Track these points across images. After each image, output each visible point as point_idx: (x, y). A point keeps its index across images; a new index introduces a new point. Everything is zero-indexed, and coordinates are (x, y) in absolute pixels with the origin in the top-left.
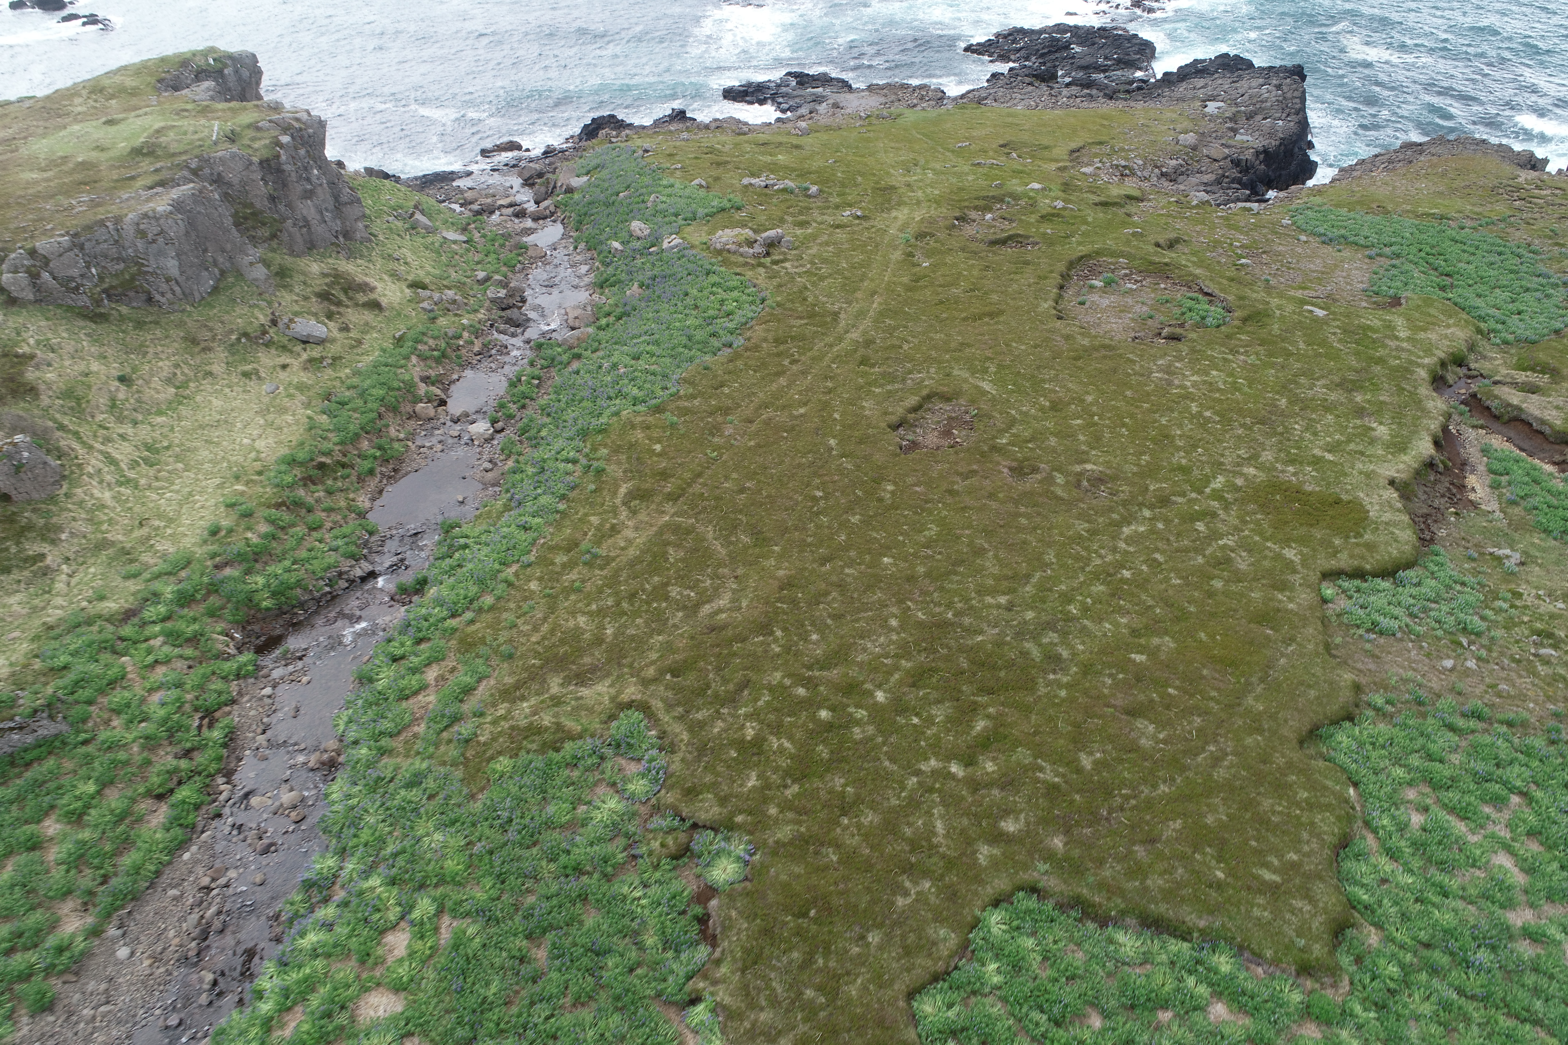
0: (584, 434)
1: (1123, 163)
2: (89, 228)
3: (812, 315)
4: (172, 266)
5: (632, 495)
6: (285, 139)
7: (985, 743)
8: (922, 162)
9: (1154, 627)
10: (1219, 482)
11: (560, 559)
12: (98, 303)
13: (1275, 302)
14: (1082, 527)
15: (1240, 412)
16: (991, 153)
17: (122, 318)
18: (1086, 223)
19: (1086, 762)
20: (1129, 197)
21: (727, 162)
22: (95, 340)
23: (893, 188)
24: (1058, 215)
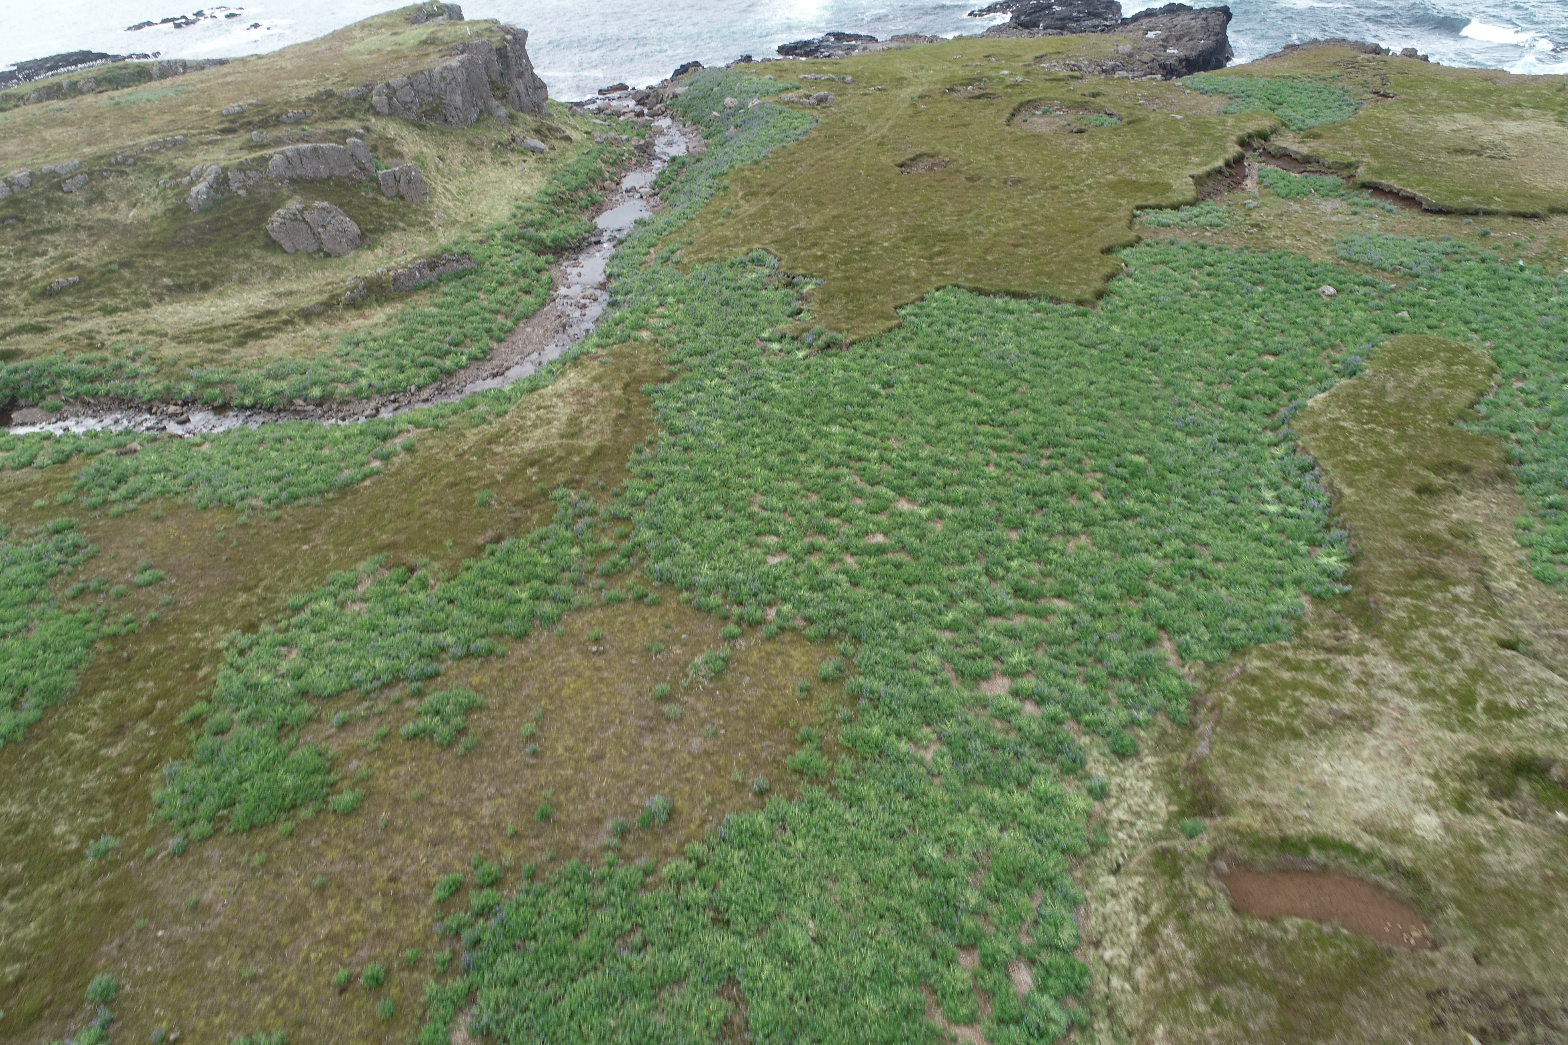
0: (714, 177)
2: (415, 74)
3: (848, 127)
4: (458, 99)
5: (746, 195)
6: (509, 37)
7: (939, 254)
8: (927, 66)
9: (1037, 223)
10: (1090, 181)
11: (709, 217)
12: (420, 118)
13: (1152, 115)
14: (1004, 196)
15: (1112, 156)
16: (977, 60)
17: (432, 129)
18: (1037, 87)
19: (989, 258)
22: (422, 138)
23: (905, 78)
24: (1018, 85)
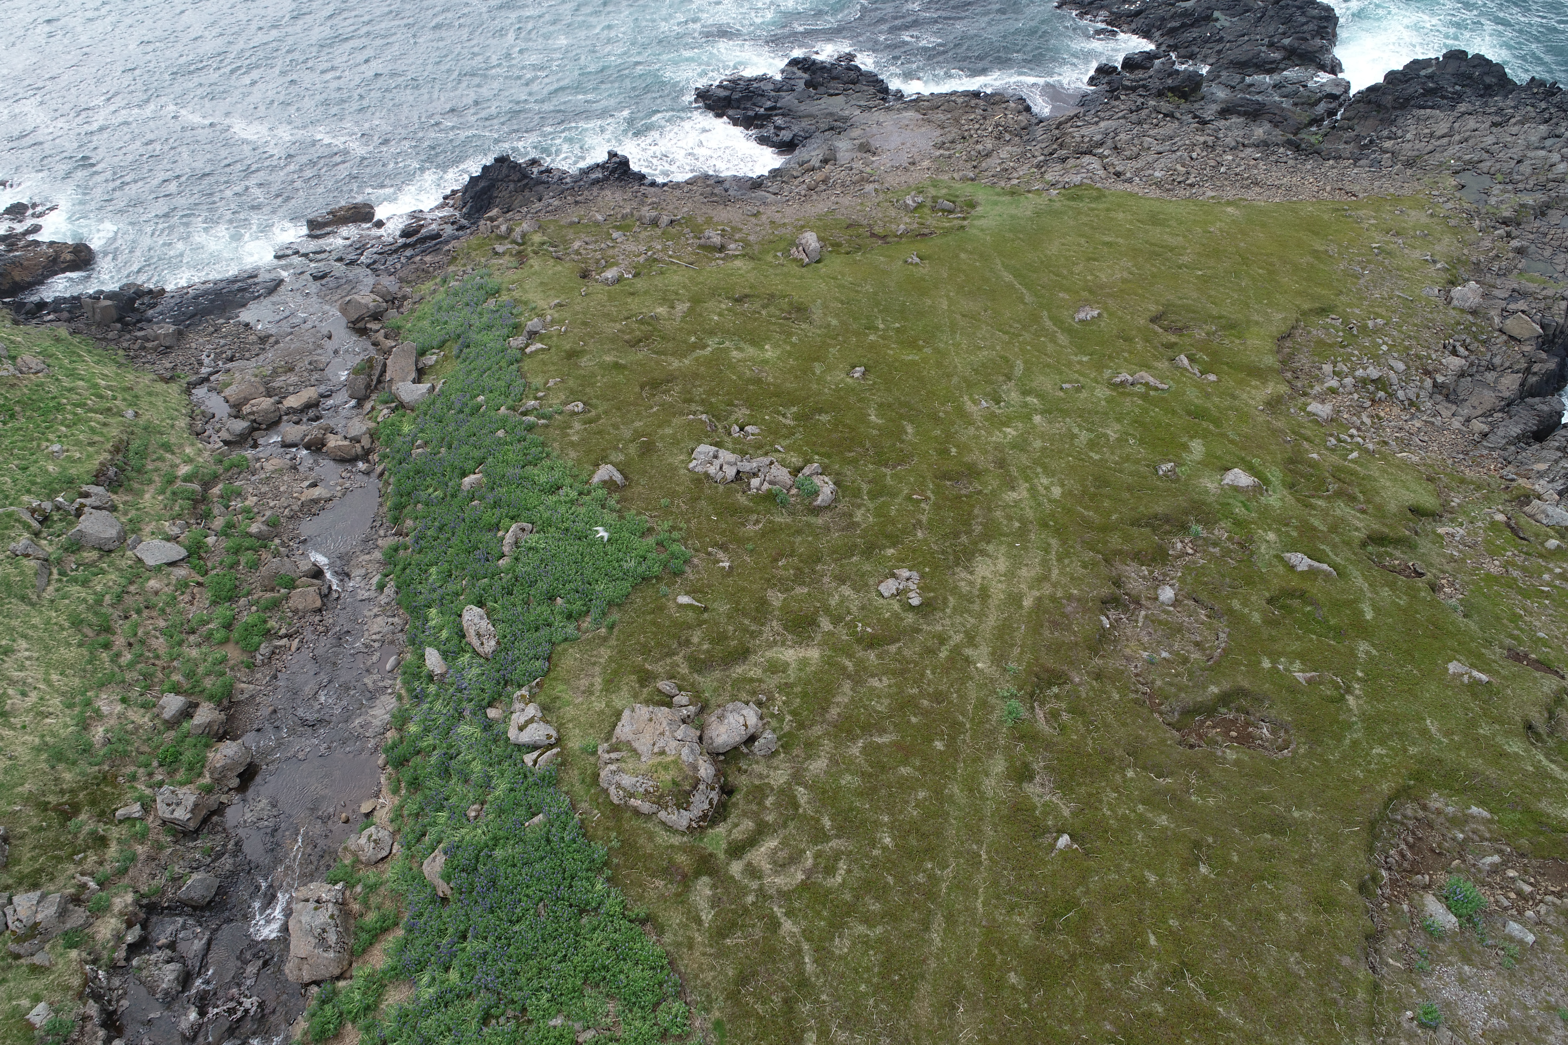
1: (1374, 372)
8: (1019, 367)
16: (1139, 345)
18: (1363, 630)
20: (1417, 511)
21: (670, 379)
23: (973, 472)
24: (1302, 595)
